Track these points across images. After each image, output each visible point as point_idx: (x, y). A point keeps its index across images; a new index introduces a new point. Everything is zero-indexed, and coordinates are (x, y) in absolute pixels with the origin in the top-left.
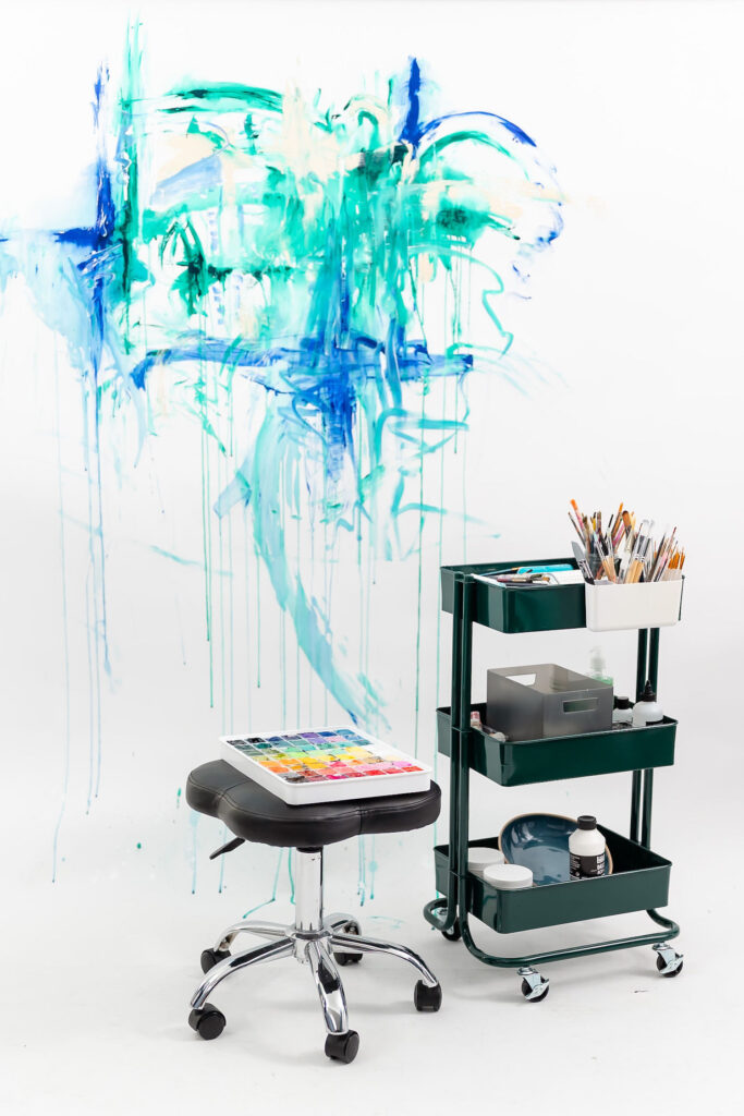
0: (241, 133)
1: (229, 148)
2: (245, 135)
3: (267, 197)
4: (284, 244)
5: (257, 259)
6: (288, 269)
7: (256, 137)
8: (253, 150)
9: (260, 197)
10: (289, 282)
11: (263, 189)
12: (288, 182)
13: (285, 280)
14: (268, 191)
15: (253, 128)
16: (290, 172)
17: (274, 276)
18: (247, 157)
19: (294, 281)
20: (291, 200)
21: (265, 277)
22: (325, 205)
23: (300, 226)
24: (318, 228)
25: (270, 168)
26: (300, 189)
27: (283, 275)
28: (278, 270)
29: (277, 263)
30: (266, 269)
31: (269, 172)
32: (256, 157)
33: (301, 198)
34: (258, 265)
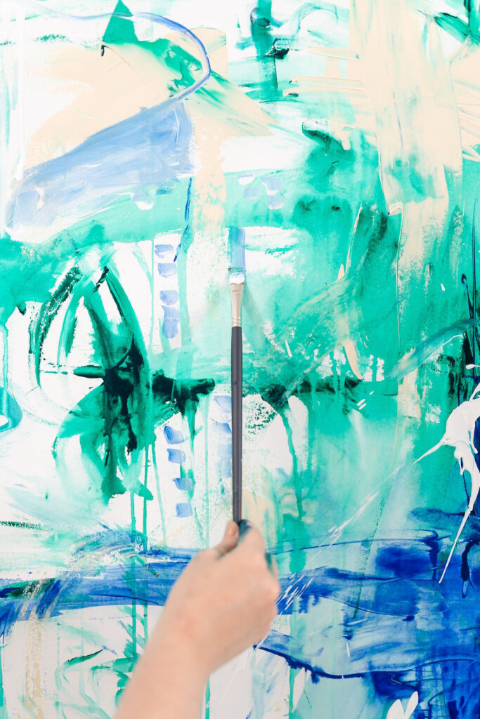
0: (242, 46)
1: (212, 84)
2: (252, 51)
3: (304, 207)
4: (343, 324)
5: (278, 358)
6: (352, 384)
7: (281, 54)
8: (271, 90)
9: (287, 207)
10: (356, 417)
11: (295, 189)
12: (359, 171)
13: (346, 411)
14: (309, 192)
15: (274, 32)
16: (364, 145)
17: (317, 398)
18: (256, 108)
19: (363, 412)
20: (364, 217)
21: (294, 402)
22: (452, 227)
23: (390, 277)
24: (434, 284)
25: (314, 134)
26: (391, 189)
27: (339, 398)
28: (327, 387)
29: (325, 370)
30: (297, 383)
31: (313, 144)
32: (281, 108)
33: (393, 209)
34: (277, 373)
